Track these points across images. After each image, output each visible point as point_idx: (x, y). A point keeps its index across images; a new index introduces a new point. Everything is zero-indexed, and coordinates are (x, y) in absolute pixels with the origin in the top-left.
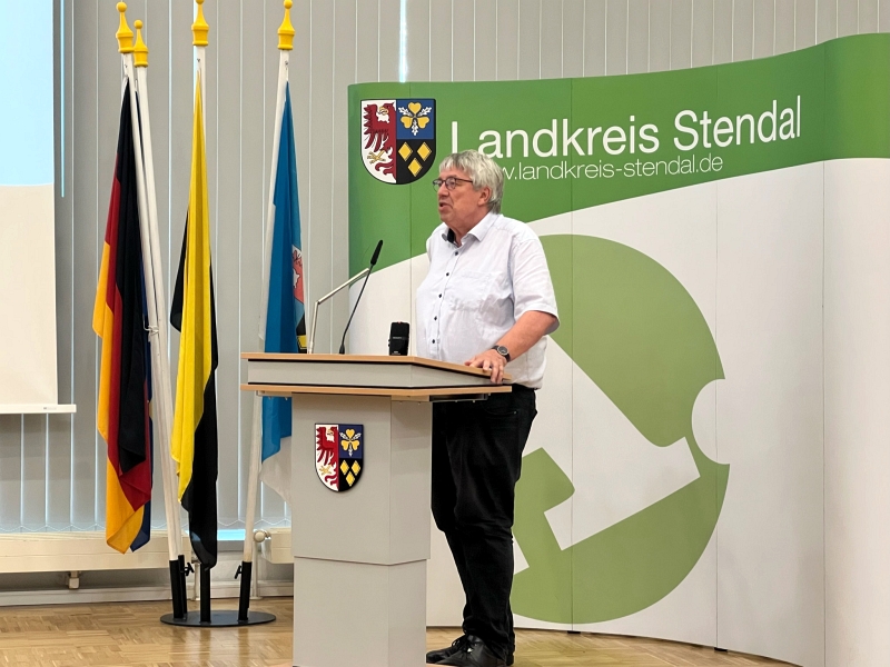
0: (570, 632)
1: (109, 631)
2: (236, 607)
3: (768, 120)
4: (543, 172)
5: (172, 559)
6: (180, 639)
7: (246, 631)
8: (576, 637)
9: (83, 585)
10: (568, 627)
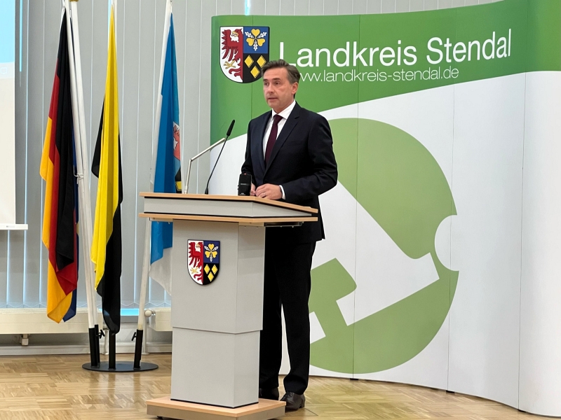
0: (352, 379)
1: (48, 374)
2: (132, 359)
3: (489, 45)
4: (340, 76)
5: (90, 327)
6: (95, 380)
7: (139, 375)
8: (355, 382)
9: (31, 343)
10: (351, 376)
